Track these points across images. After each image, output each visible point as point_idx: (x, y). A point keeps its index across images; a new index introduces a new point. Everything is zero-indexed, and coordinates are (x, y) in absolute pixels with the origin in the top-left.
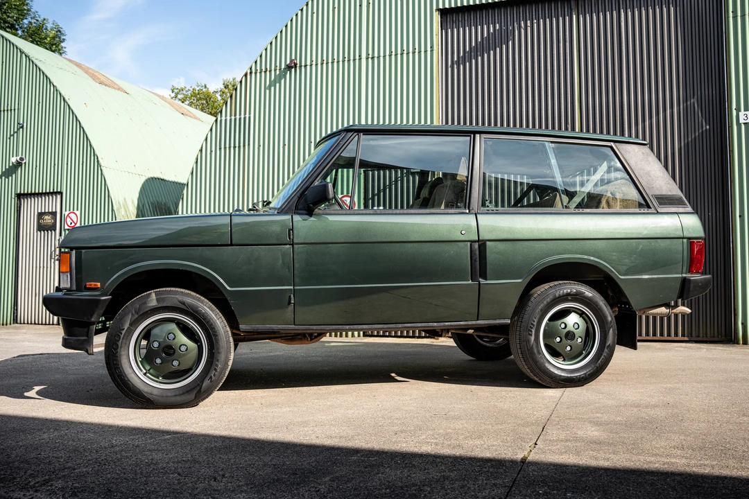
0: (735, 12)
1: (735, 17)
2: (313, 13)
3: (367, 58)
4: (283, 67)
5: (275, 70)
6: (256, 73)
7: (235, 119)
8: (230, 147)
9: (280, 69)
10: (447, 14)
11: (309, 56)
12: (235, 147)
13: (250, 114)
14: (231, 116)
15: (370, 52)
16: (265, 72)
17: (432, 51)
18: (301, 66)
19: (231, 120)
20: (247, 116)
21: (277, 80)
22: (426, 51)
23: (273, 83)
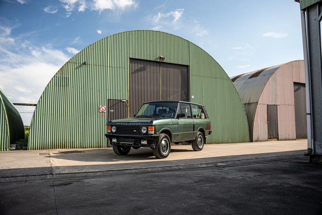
0: (191, 74)
1: (191, 75)
2: (92, 49)
3: (109, 67)
4: (81, 63)
5: (79, 64)
6: (71, 63)
7: (63, 77)
8: (60, 86)
9: (80, 64)
10: (131, 59)
11: (91, 62)
12: (62, 86)
13: (69, 76)
14: (61, 75)
15: (110, 65)
16: (75, 63)
17: (128, 69)
18: (88, 64)
19: (61, 77)
20: (68, 76)
21: (79, 67)
22: (126, 68)
23: (78, 68)
